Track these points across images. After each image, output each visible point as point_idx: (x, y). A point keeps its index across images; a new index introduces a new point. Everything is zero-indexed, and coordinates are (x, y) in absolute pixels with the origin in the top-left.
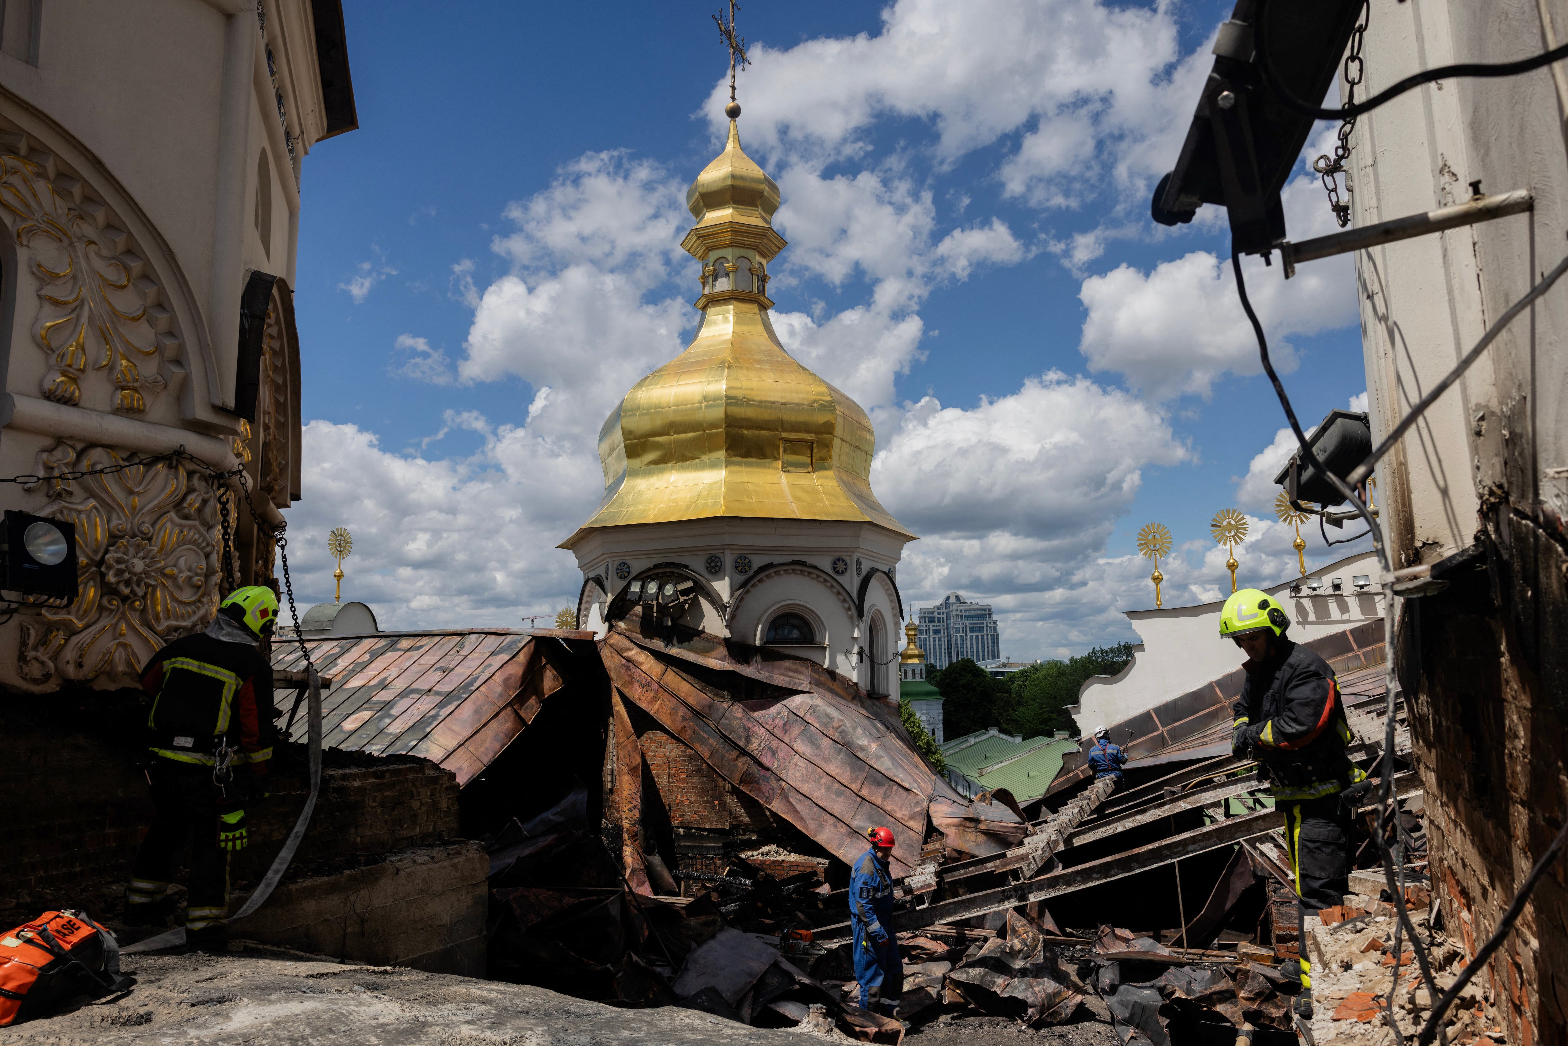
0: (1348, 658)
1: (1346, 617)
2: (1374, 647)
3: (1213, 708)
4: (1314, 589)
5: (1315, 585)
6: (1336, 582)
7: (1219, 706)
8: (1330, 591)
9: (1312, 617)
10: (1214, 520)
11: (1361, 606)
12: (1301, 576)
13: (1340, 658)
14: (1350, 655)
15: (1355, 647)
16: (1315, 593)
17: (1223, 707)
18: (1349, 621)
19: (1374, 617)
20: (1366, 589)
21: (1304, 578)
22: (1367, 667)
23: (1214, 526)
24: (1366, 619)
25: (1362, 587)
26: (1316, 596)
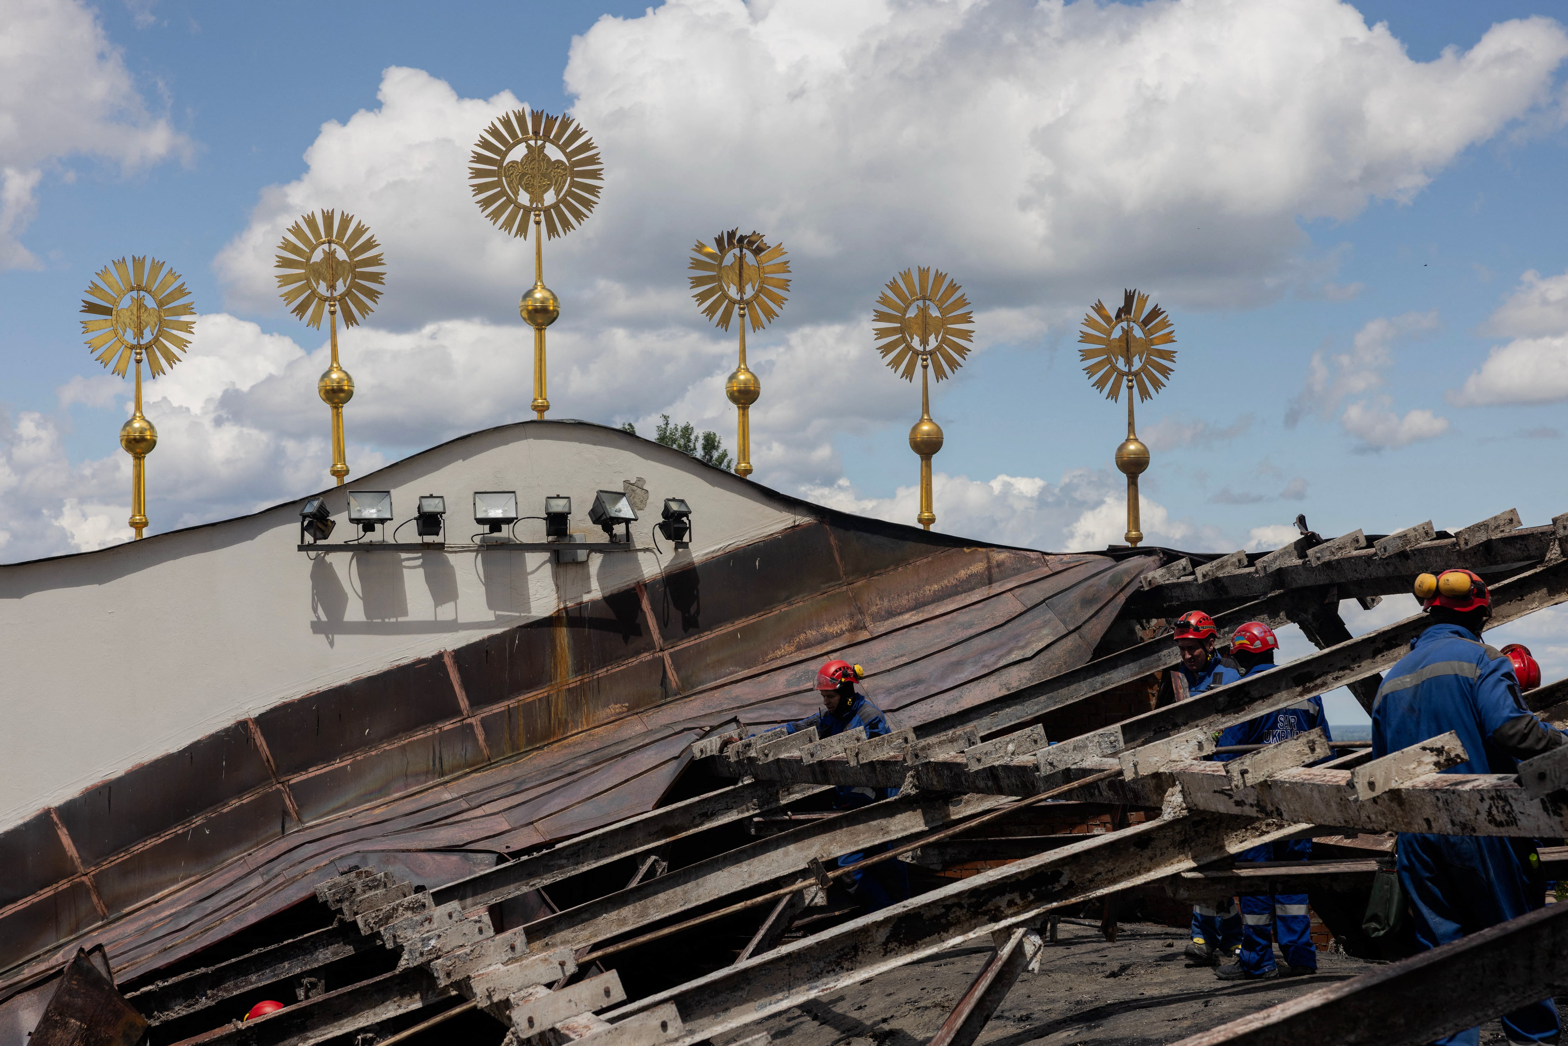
0: (444, 736)
1: (446, 612)
2: (512, 703)
3: (47, 893)
4: (368, 525)
5: (371, 513)
6: (430, 506)
7: (63, 885)
8: (410, 535)
9: (355, 611)
10: (95, 289)
11: (489, 581)
12: (332, 482)
13: (420, 735)
14: (448, 726)
15: (464, 703)
16: (370, 537)
17: (78, 890)
18: (452, 626)
19: (517, 617)
20: (506, 531)
21: (341, 488)
22: (488, 763)
23: (91, 308)
24: (499, 621)
25: (495, 524)
26: (371, 547)
